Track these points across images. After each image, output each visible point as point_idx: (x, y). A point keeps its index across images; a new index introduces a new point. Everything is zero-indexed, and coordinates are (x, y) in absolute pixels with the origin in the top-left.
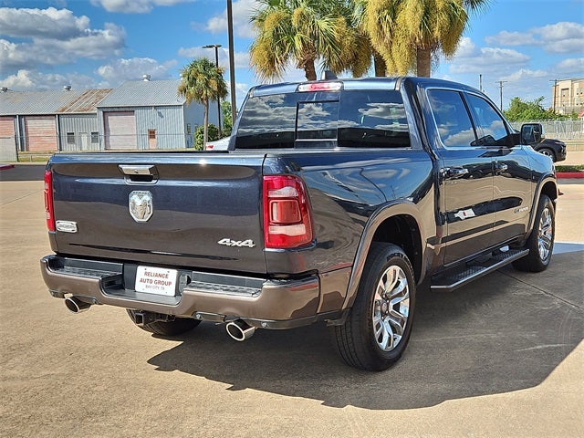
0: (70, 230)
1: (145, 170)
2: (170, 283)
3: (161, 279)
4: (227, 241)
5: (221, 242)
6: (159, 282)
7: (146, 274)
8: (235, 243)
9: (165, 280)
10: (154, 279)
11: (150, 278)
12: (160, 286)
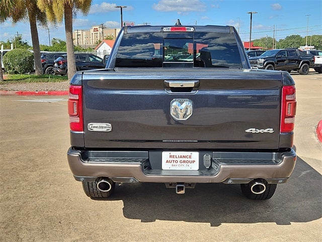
0: (104, 130)
1: (191, 84)
2: (194, 161)
3: (186, 159)
4: (253, 130)
5: (248, 131)
6: (184, 161)
7: (170, 156)
8: (259, 131)
9: (189, 159)
10: (179, 160)
11: (175, 159)
12: (185, 164)
